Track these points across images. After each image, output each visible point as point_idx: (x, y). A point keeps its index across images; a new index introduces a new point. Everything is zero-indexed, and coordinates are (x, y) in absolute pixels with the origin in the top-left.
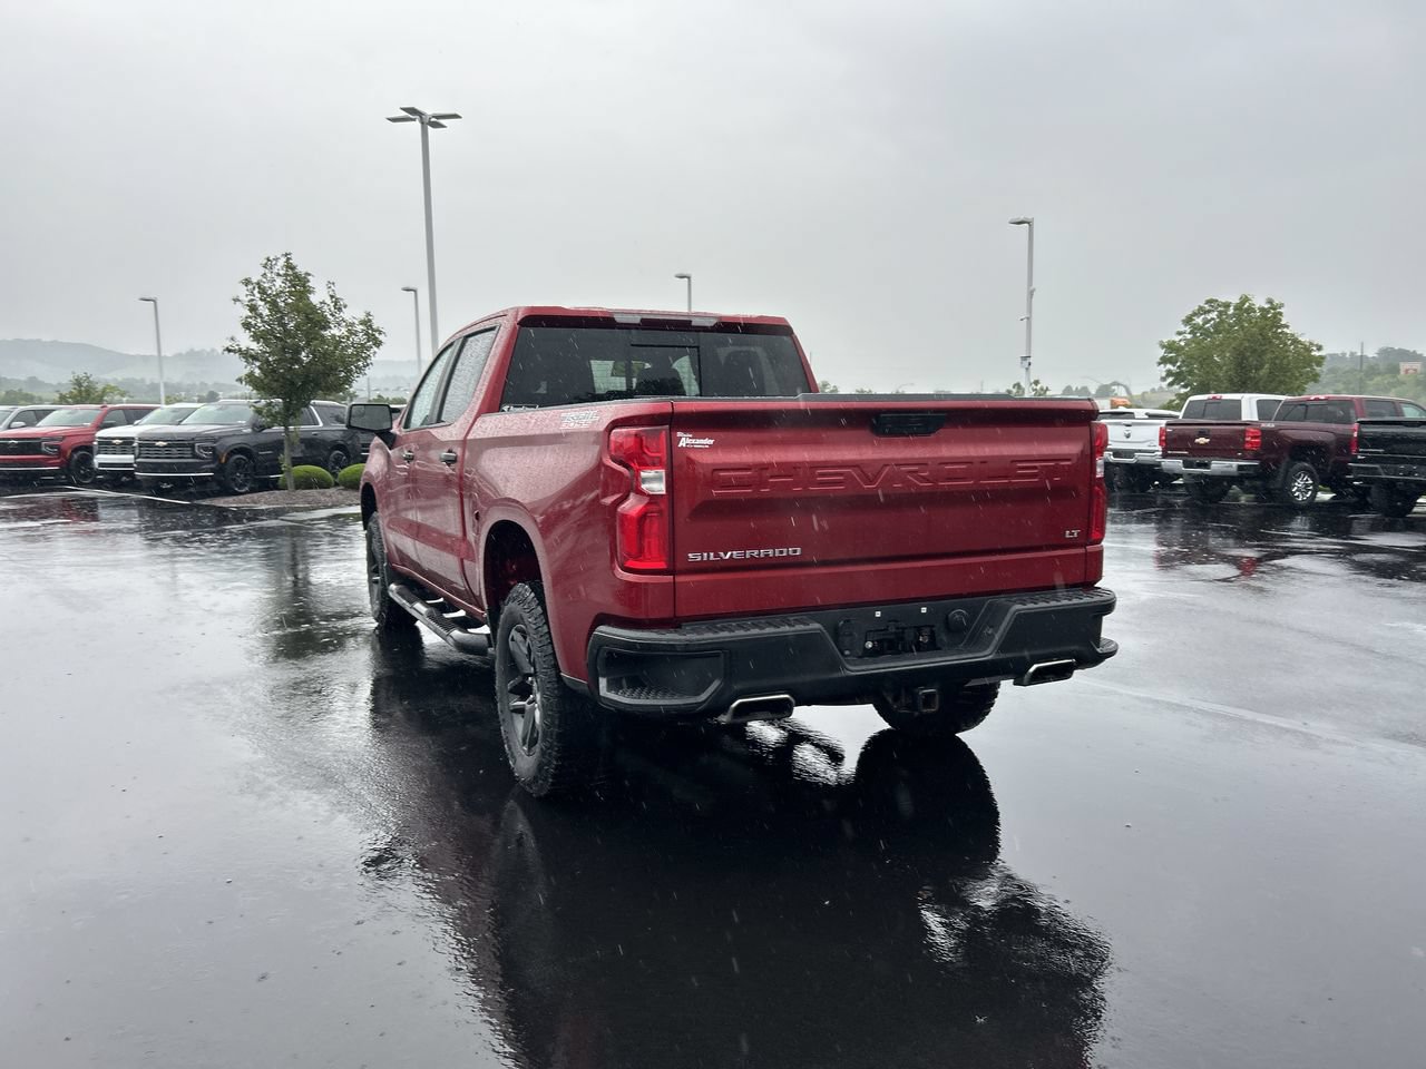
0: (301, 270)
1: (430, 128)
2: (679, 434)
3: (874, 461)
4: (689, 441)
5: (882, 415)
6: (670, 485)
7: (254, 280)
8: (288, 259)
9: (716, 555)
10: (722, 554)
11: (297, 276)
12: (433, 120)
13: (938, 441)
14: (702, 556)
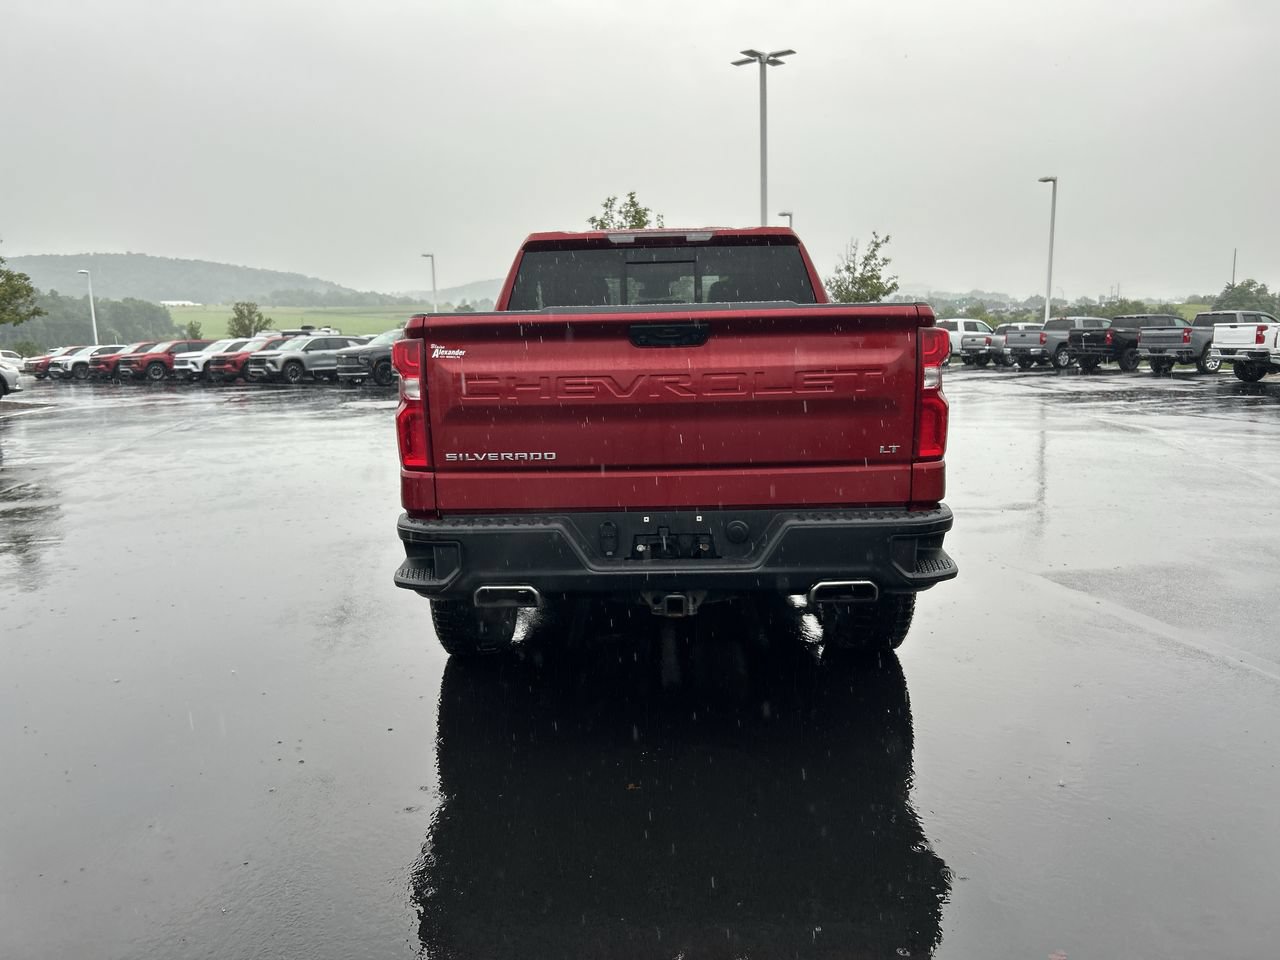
0: (641, 206)
1: (768, 65)
2: (433, 346)
3: (629, 371)
4: (442, 352)
5: (632, 327)
6: (425, 393)
7: (598, 218)
8: (632, 198)
9: (471, 456)
10: (476, 455)
11: (637, 212)
12: (771, 58)
13: (707, 352)
14: (458, 456)
